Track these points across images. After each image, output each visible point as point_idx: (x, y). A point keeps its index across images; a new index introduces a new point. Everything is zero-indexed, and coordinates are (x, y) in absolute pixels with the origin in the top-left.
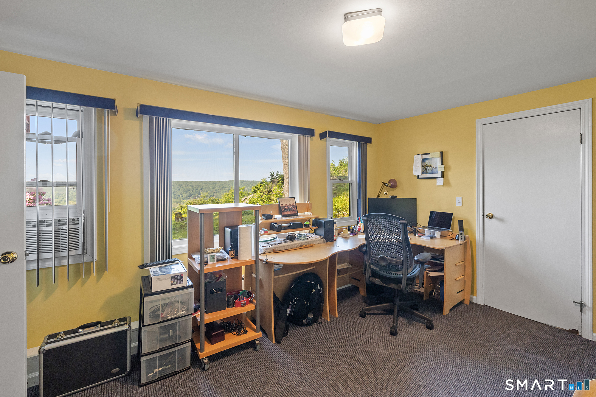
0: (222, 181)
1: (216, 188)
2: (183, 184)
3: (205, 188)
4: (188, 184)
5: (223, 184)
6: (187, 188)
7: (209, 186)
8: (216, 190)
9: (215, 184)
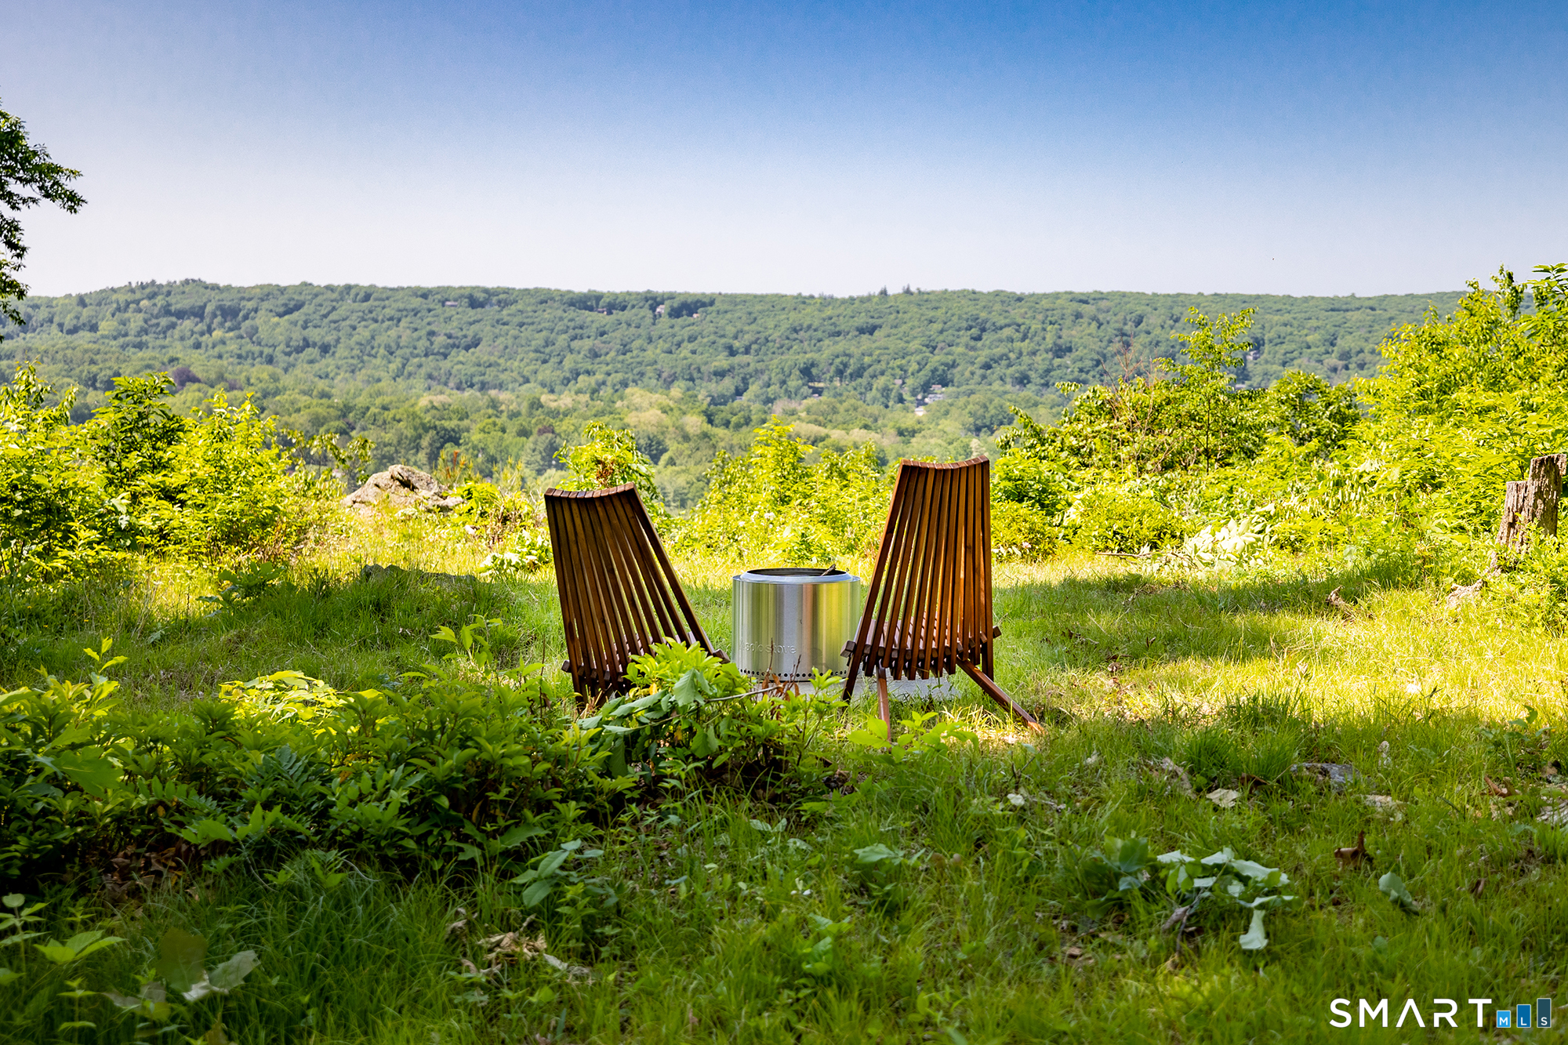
0: (1386, 296)
1: (1343, 343)
2: (1149, 309)
3: (1280, 340)
4: (1176, 311)
5: (1392, 313)
6: (1173, 335)
7: (1301, 327)
8: (1345, 356)
9: (1337, 317)
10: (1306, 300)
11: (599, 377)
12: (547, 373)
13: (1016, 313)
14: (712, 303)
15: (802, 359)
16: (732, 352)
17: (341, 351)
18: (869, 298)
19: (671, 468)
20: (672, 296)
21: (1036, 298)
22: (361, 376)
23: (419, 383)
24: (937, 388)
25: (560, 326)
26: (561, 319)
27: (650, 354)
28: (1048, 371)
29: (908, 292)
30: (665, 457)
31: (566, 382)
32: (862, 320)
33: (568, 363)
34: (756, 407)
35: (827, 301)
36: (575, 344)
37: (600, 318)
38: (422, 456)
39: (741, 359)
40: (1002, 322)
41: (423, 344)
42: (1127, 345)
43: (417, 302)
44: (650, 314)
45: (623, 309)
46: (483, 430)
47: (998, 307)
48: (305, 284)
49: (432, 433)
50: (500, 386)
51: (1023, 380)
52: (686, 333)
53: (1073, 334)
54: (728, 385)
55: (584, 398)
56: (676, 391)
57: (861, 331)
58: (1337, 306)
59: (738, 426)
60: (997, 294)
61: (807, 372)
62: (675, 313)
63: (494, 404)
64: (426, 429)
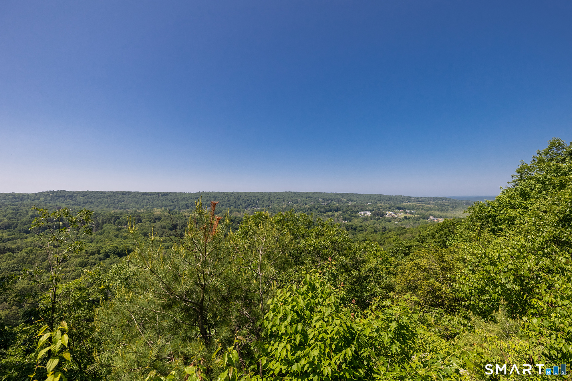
10: (265, 193)
11: (148, 207)
12: (138, 206)
13: (221, 195)
14: (169, 194)
15: (186, 203)
16: (173, 202)
17: (95, 203)
18: (197, 193)
19: (163, 222)
20: (162, 193)
21: (224, 193)
22: (99, 207)
23: (112, 209)
24: (209, 207)
25: (140, 198)
26: (141, 197)
27: (158, 202)
28: (227, 204)
29: (203, 192)
30: (162, 220)
31: (141, 208)
32: (196, 196)
33: (142, 204)
34: (177, 211)
35: (190, 194)
36: (143, 201)
37: (149, 197)
38: (112, 222)
39: (174, 203)
40: (219, 196)
41: (113, 201)
42: (239, 200)
43: (112, 194)
44: (158, 196)
45: (153, 195)
46: (125, 216)
47: (218, 194)
48: (88, 191)
49: (114, 217)
50: (129, 209)
51: (223, 206)
52: (164, 199)
53: (230, 198)
54: (172, 207)
55: (145, 210)
56: (163, 209)
57: (196, 198)
58: (270, 194)
59: (175, 214)
60: (218, 192)
61: (186, 205)
62: (162, 196)
63: (127, 212)
64: (113, 216)
